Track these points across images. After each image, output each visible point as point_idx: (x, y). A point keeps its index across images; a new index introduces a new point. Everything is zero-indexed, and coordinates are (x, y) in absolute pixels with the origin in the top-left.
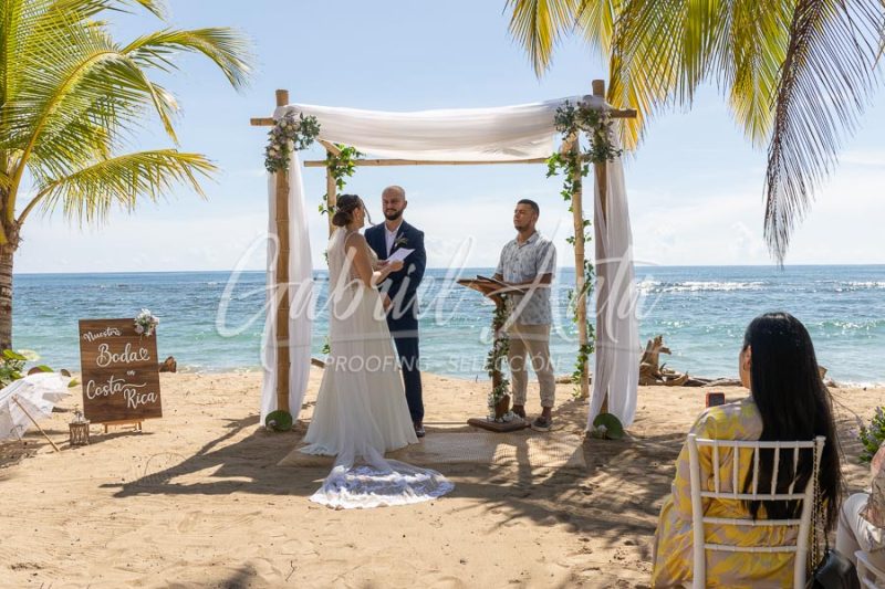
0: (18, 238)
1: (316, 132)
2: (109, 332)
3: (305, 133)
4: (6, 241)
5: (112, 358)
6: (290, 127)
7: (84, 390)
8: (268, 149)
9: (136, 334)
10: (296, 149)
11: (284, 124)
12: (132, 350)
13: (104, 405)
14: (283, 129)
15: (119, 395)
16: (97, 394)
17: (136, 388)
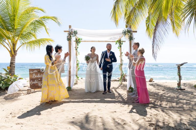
0: (16, 54)
1: (77, 33)
2: (35, 71)
3: (75, 34)
4: (14, 54)
5: (36, 76)
6: (72, 32)
7: (30, 83)
8: (67, 36)
9: (41, 72)
10: (73, 37)
11: (71, 32)
12: (40, 75)
13: (34, 86)
14: (70, 33)
15: (37, 84)
16: (33, 83)
17: (40, 82)
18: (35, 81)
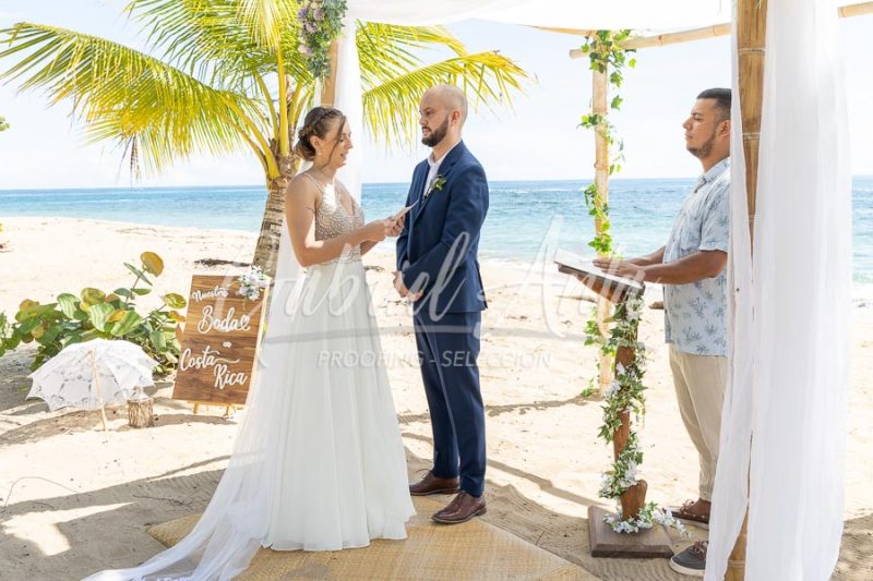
2: (216, 291)
5: (213, 324)
12: (233, 317)
13: (194, 380)
15: (210, 370)
16: (189, 365)
17: (227, 364)
18: (206, 353)
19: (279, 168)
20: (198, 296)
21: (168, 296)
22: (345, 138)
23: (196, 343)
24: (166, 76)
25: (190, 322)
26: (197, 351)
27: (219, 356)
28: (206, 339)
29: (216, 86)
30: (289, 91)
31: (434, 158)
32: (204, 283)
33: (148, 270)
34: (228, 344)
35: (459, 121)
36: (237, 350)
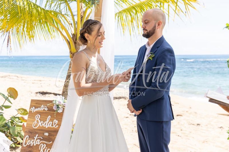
2: (42, 108)
5: (40, 124)
16: (28, 144)
17: (46, 144)
18: (36, 138)
19: (76, 48)
20: (34, 110)
21: (19, 109)
22: (101, 34)
23: (31, 133)
24: (24, 4)
25: (29, 123)
26: (31, 137)
27: (42, 140)
28: (36, 131)
29: (47, 8)
30: (82, 11)
31: (148, 44)
32: (36, 104)
33: (11, 96)
34: (47, 134)
35: (161, 26)
36: (51, 137)
